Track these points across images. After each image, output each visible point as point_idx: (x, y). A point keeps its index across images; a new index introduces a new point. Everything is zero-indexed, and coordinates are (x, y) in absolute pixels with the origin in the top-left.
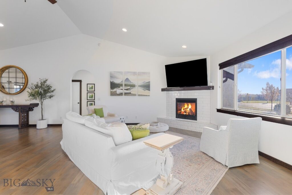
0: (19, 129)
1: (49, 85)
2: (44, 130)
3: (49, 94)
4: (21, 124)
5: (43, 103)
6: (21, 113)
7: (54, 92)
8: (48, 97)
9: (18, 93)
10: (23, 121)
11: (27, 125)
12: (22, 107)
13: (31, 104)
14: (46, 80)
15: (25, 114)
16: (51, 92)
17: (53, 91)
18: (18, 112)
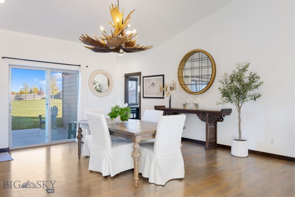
0: (206, 149)
1: (254, 75)
2: (243, 159)
3: (250, 93)
4: (208, 142)
5: (241, 109)
6: (208, 124)
7: (259, 87)
8: (249, 98)
9: (204, 91)
10: (210, 137)
11: (215, 144)
12: (211, 114)
13: (222, 110)
14: (247, 66)
15: (213, 126)
16: (254, 88)
17: (257, 87)
18: (204, 121)
